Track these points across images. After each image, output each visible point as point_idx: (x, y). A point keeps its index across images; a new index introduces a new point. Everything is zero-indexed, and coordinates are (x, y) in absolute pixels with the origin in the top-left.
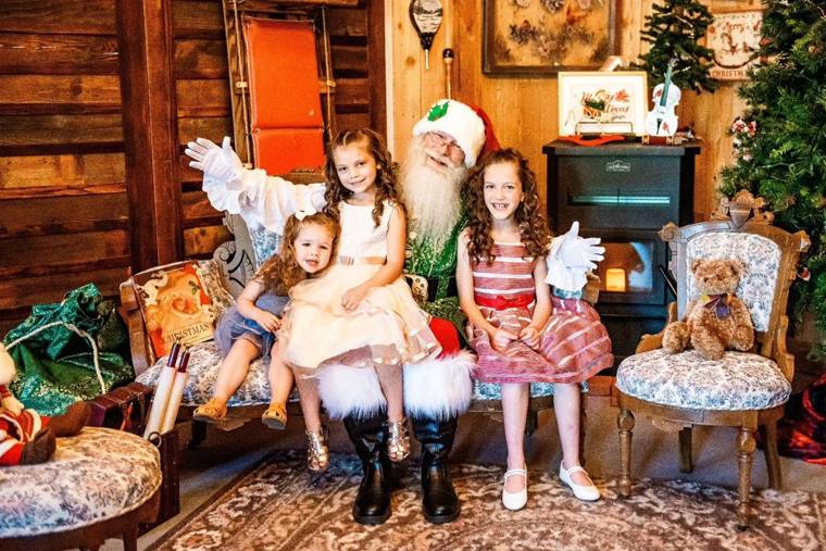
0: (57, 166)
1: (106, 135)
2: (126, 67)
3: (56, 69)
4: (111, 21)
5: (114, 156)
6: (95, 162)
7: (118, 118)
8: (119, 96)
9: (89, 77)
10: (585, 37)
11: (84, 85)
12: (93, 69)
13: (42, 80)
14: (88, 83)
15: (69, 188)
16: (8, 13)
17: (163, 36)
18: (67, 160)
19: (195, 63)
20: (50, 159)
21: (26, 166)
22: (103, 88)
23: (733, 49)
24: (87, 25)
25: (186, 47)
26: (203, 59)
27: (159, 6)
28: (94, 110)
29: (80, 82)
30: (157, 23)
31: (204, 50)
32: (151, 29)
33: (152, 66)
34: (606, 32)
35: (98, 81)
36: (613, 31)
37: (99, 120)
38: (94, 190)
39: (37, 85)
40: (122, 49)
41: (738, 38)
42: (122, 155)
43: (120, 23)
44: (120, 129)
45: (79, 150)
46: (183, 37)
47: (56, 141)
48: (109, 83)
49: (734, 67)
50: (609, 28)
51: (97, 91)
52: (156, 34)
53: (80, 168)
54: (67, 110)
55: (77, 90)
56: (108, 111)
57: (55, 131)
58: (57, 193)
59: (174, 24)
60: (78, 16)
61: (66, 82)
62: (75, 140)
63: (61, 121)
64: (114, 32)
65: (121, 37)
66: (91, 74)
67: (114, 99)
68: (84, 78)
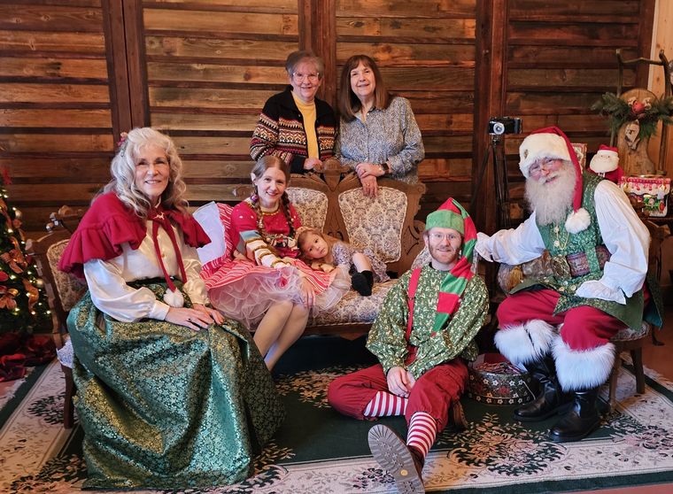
0: (436, 164)
1: (463, 148)
2: (477, 109)
3: (439, 111)
4: (472, 82)
5: (467, 160)
6: (456, 163)
7: (470, 139)
8: (472, 125)
9: (457, 115)
11: (454, 120)
12: (458, 111)
13: (433, 117)
14: (456, 118)
15: (441, 177)
16: (418, 80)
17: (501, 89)
18: (441, 161)
19: (518, 106)
20: (433, 161)
22: (463, 121)
24: (459, 85)
25: (514, 95)
26: (523, 103)
27: (500, 71)
28: (459, 134)
29: (452, 117)
30: (498, 83)
31: (524, 98)
32: (495, 85)
33: (493, 108)
35: (462, 117)
37: (460, 139)
38: (454, 179)
39: (429, 120)
40: (476, 100)
42: (470, 161)
43: (476, 84)
44: (471, 145)
45: (448, 156)
46: (512, 91)
47: (436, 151)
48: (467, 118)
51: (461, 123)
52: (497, 89)
53: (447, 166)
54: (444, 134)
55: (450, 123)
56: (466, 134)
57: (436, 144)
58: (435, 180)
59: (507, 82)
60: (455, 80)
61: (444, 118)
62: (446, 151)
63: (440, 140)
64: (473, 89)
65: (476, 91)
66: (459, 113)
67: (470, 128)
68: (454, 116)
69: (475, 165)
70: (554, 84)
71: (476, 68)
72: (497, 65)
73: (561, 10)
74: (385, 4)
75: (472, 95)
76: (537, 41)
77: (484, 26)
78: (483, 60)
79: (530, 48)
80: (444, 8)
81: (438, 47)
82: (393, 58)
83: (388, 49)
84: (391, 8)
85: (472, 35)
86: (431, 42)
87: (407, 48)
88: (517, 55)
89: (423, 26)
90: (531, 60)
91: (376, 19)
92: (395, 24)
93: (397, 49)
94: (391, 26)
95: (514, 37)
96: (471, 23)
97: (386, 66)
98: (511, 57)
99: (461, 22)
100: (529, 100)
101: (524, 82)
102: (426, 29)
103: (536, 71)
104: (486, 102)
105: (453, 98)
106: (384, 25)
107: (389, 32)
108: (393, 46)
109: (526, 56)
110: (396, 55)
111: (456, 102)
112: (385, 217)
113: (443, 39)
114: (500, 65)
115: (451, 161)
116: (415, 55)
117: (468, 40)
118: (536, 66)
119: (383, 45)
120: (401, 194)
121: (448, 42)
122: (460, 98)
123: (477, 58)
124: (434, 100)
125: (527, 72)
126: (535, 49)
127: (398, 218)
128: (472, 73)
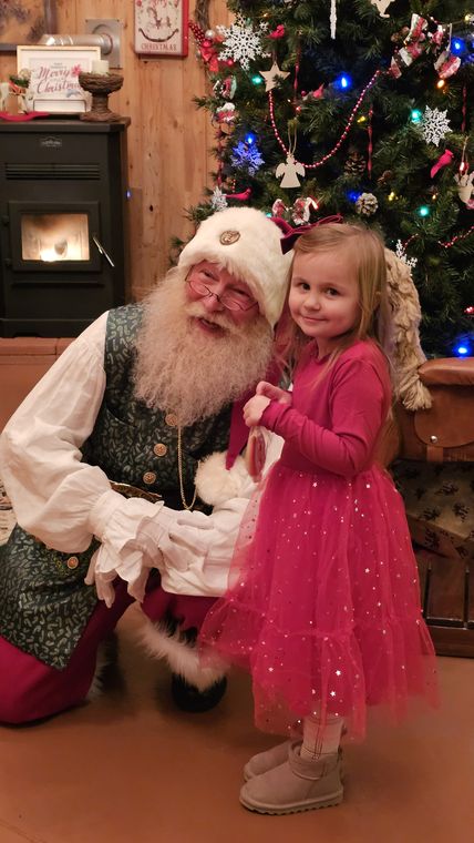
10: (20, 15)
23: (158, 23)
34: (42, 9)
36: (49, 9)
41: (162, 14)
49: (160, 41)
50: (45, 5)
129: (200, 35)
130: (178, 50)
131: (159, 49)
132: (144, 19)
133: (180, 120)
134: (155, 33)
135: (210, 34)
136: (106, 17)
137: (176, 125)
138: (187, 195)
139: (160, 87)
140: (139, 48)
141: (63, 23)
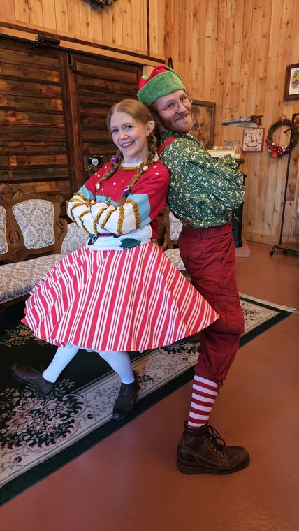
0: (50, 185)
1: (63, 174)
2: (69, 152)
3: (49, 153)
4: (64, 137)
5: (66, 181)
6: (61, 183)
7: (67, 169)
10: (204, 140)
11: (57, 158)
12: (59, 153)
13: (46, 157)
14: (59, 157)
16: (34, 135)
17: (79, 141)
18: (53, 183)
19: (88, 150)
20: (48, 182)
21: (41, 185)
22: (62, 159)
23: (253, 141)
24: (57, 138)
25: (86, 145)
26: (91, 149)
27: (78, 131)
28: (60, 166)
30: (77, 137)
31: (91, 146)
32: (76, 139)
33: (76, 151)
35: (61, 157)
36: (211, 138)
37: (62, 169)
38: (61, 192)
39: (44, 158)
40: (67, 147)
41: (254, 138)
42: (68, 182)
43: (67, 138)
44: (68, 172)
45: (56, 180)
46: (85, 142)
47: (50, 177)
48: (64, 157)
49: (253, 147)
51: (61, 160)
52: (77, 140)
53: (57, 186)
54: (53, 166)
55: (55, 160)
56: (64, 166)
57: (49, 173)
59: (82, 136)
60: (55, 135)
61: (52, 157)
62: (55, 177)
63: (51, 170)
64: (65, 140)
65: (67, 142)
66: (59, 154)
67: (66, 162)
68: (57, 156)
69: (71, 184)
70: (104, 138)
71: (66, 128)
72: (76, 127)
73: (103, 98)
74: (8, 86)
75: (65, 144)
76: (94, 114)
77: (66, 104)
78: (68, 124)
79: (90, 118)
80: (44, 92)
81: (44, 115)
82: (18, 120)
83: (14, 115)
84: (13, 89)
85: (61, 108)
86: (39, 112)
87: (26, 116)
88: (85, 121)
89: (33, 102)
90: (92, 125)
91: (4, 95)
92: (17, 100)
93: (20, 116)
94: (14, 100)
95: (82, 111)
96: (59, 102)
97: (15, 126)
98: (82, 123)
99: (54, 101)
100: (94, 147)
101: (90, 137)
102: (35, 103)
103: (95, 131)
104: (73, 148)
105: (56, 145)
106: (10, 99)
107: (13, 104)
108: (17, 113)
109: (89, 122)
110: (19, 118)
111: (57, 148)
112: (44, 218)
113: (47, 111)
114: (77, 127)
115: (59, 182)
116: (30, 119)
117: (59, 111)
118: (95, 128)
119: (10, 112)
120: (50, 203)
121: (48, 112)
122: (59, 146)
123: (65, 122)
124: (45, 146)
125: (91, 131)
126: (93, 118)
127: (50, 218)
128: (63, 131)
129: (269, 144)
130: (260, 149)
131: (252, 149)
132: (247, 140)
133: (258, 173)
134: (251, 144)
135: (273, 144)
136: (232, 139)
137: (256, 175)
138: (258, 198)
139: (251, 163)
140: (244, 150)
141: (216, 142)
